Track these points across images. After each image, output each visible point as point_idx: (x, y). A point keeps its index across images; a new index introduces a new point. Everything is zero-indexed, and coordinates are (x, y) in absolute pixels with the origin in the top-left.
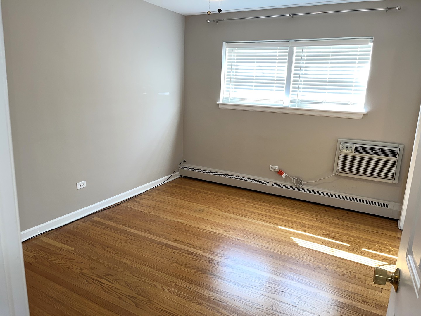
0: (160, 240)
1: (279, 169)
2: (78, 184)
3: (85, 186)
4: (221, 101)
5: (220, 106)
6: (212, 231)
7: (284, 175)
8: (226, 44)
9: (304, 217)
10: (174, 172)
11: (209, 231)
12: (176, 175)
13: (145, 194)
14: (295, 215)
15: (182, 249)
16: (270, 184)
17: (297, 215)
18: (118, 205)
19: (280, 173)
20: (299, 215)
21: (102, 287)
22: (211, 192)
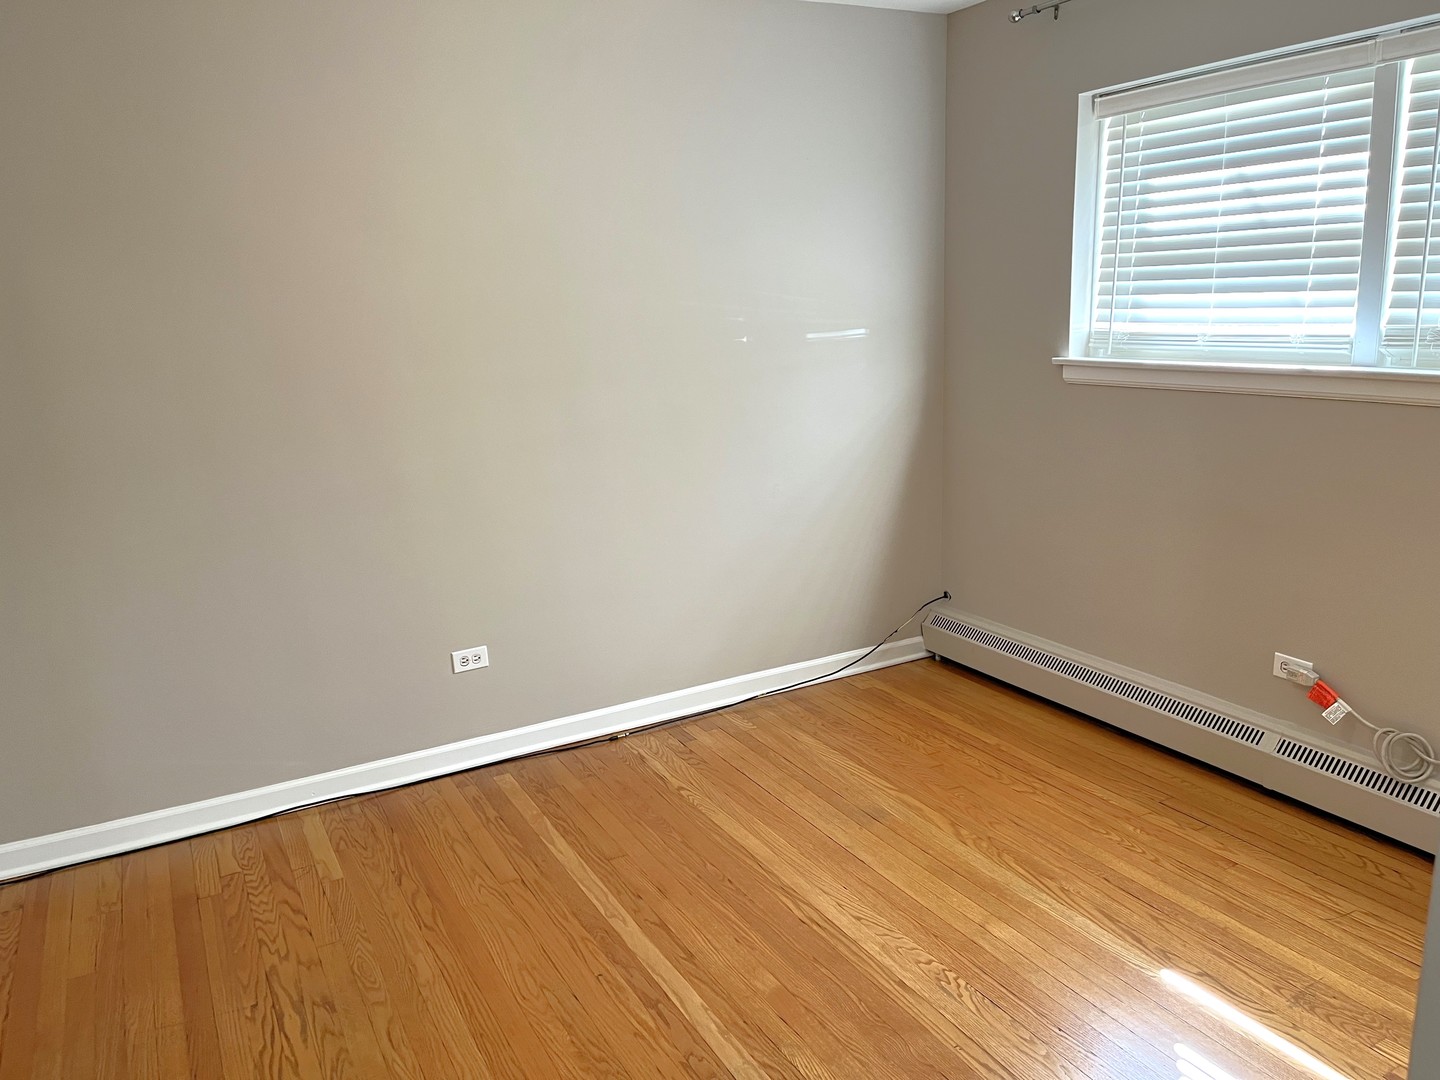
0: (606, 909)
1: (1313, 676)
2: (457, 655)
3: (485, 662)
4: (1074, 352)
5: (1067, 375)
6: (828, 921)
7: (1338, 710)
8: (1097, 100)
9: (1362, 947)
10: (893, 635)
11: (815, 917)
12: (913, 648)
13: (736, 712)
14: (1318, 925)
15: (643, 971)
16: (1269, 745)
17: (1327, 930)
18: (616, 738)
19: (1321, 696)
20: (1335, 933)
21: (265, 1047)
22: (993, 740)
